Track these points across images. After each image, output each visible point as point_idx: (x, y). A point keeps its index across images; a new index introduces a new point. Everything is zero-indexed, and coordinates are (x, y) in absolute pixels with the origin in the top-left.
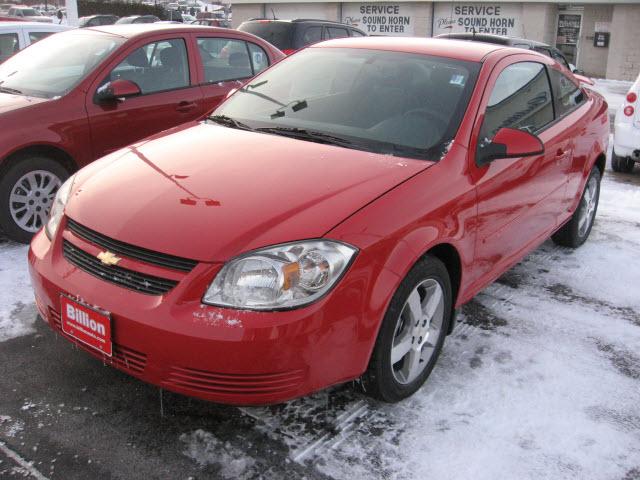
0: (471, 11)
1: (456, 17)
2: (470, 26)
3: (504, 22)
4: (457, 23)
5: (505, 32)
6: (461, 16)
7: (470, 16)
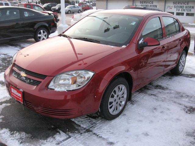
0: (179, 3)
1: (173, 5)
2: (178, 8)
3: (190, 7)
4: (174, 7)
5: (190, 10)
6: (175, 5)
7: (178, 5)
